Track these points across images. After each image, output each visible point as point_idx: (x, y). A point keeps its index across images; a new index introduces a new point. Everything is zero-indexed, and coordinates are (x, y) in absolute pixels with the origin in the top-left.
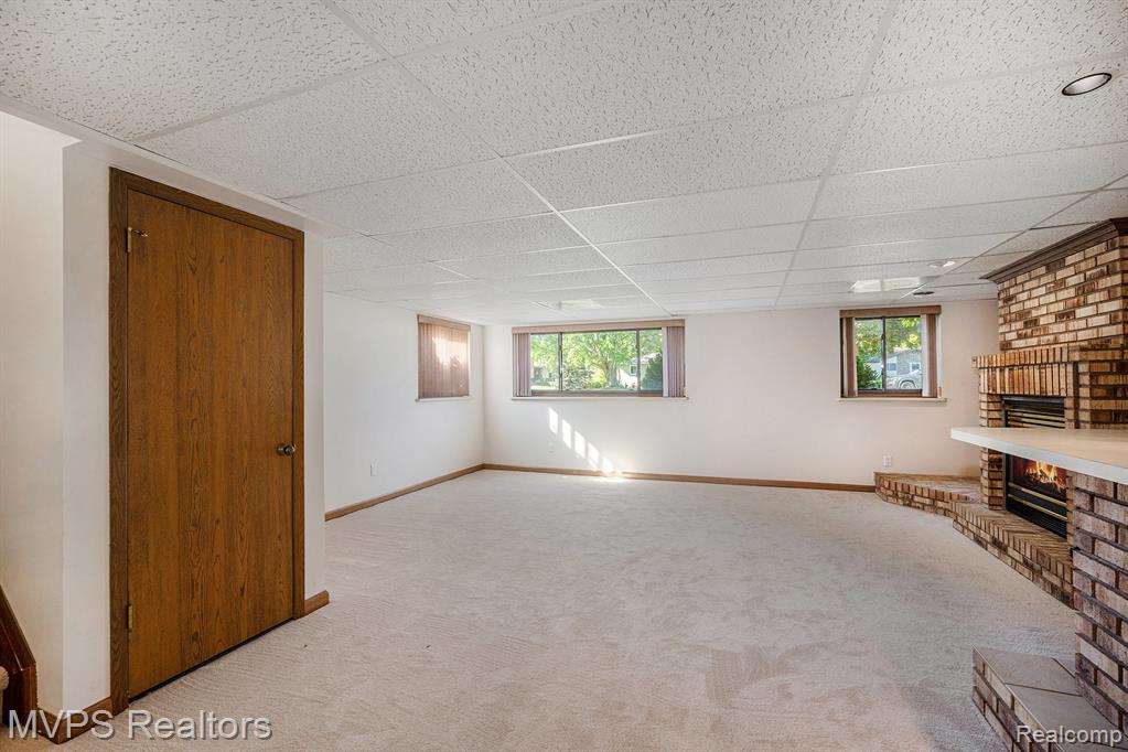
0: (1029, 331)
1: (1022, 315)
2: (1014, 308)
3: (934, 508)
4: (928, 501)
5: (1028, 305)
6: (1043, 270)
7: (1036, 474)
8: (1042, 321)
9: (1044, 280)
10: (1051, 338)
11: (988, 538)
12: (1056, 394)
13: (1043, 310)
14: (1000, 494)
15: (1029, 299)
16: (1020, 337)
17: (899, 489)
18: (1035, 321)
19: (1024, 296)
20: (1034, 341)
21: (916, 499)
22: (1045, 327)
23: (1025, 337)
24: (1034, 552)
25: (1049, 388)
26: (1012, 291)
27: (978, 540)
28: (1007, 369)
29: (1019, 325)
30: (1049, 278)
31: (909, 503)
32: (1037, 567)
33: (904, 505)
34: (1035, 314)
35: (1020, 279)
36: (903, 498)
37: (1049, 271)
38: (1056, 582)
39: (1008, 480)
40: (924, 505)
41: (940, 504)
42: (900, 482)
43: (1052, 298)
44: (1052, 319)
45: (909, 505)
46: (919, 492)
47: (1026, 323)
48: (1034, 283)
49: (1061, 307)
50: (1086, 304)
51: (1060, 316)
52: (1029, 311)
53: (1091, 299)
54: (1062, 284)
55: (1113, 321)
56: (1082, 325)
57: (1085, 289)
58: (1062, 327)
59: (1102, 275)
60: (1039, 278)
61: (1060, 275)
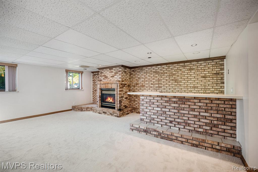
0: (106, 78)
1: (104, 76)
2: (102, 74)
3: (87, 110)
4: (86, 109)
5: (106, 74)
6: (109, 69)
7: (108, 101)
8: (108, 77)
9: (109, 71)
10: (110, 80)
11: (102, 112)
12: (114, 88)
13: (109, 75)
14: (100, 105)
15: (106, 73)
16: (104, 79)
17: (80, 108)
18: (107, 77)
19: (105, 73)
20: (107, 80)
21: (83, 109)
22: (109, 78)
23: (105, 79)
24: (112, 112)
25: (113, 87)
26: (102, 72)
27: (99, 113)
28: (104, 84)
29: (104, 77)
30: (110, 71)
31: (82, 110)
32: (113, 114)
33: (81, 111)
34: (107, 76)
35: (104, 70)
36: (81, 110)
37: (110, 70)
38: (116, 115)
39: (101, 102)
40: (85, 110)
41: (88, 109)
42: (80, 107)
43: (110, 74)
44: (110, 77)
45: (82, 111)
46: (84, 108)
47: (105, 77)
48: (107, 71)
49: (112, 75)
50: (116, 75)
51: (112, 77)
52: (106, 75)
53: (117, 75)
54: (112, 72)
55: (120, 78)
56: (115, 78)
57: (116, 73)
58: (112, 78)
59: (119, 72)
60: (108, 70)
61: (112, 71)
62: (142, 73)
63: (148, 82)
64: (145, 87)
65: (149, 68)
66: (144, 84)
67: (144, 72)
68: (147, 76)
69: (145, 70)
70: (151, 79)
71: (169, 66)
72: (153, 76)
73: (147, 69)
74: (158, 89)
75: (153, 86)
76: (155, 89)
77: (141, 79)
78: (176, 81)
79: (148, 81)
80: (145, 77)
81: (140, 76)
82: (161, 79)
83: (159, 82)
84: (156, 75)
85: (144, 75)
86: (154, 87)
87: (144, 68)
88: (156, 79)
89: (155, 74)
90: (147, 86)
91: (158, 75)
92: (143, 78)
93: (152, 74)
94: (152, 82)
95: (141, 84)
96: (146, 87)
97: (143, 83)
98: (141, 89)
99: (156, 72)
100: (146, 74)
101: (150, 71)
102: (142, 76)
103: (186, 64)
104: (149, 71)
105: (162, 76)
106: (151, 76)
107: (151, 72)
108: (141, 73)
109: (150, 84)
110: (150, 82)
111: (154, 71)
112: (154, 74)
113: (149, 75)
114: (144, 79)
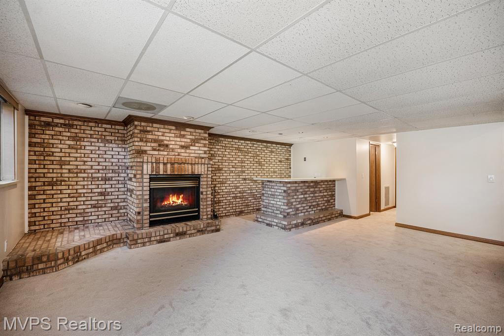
0: (162, 149)
1: (155, 141)
2: (149, 137)
5: (161, 138)
6: (174, 128)
8: (171, 146)
9: (173, 132)
10: (177, 154)
13: (173, 143)
15: (163, 136)
16: (154, 150)
18: (167, 146)
19: (160, 133)
20: (166, 153)
22: (173, 149)
23: (159, 150)
26: (149, 129)
29: (155, 145)
30: (177, 132)
34: (166, 142)
35: (155, 125)
37: (176, 129)
39: (149, 211)
43: (178, 139)
44: (177, 147)
47: (159, 145)
48: (167, 131)
49: (183, 144)
50: (194, 146)
51: (182, 147)
52: (162, 141)
53: (197, 145)
54: (183, 136)
55: (205, 153)
56: (193, 152)
57: (194, 142)
58: (183, 151)
59: (202, 139)
60: (171, 130)
61: (183, 133)
62: (219, 147)
63: (227, 164)
64: (222, 172)
65: (229, 140)
66: (221, 166)
67: (222, 146)
68: (225, 153)
69: (223, 142)
70: (232, 159)
71: (254, 144)
72: (234, 154)
73: (226, 142)
74: (241, 174)
75: (234, 169)
76: (237, 174)
77: (216, 158)
78: (260, 163)
79: (228, 161)
80: (222, 154)
81: (215, 151)
82: (245, 160)
83: (243, 164)
84: (239, 154)
85: (222, 150)
86: (236, 172)
87: (221, 139)
88: (238, 159)
89: (238, 151)
90: (226, 169)
91: (241, 154)
92: (220, 155)
93: (234, 151)
94: (234, 164)
95: (217, 166)
96: (224, 172)
97: (220, 164)
98: (217, 175)
99: (238, 149)
100: (224, 150)
101: (230, 146)
102: (219, 153)
103: (268, 145)
104: (228, 145)
105: (246, 155)
106: (232, 154)
107: (232, 147)
108: (217, 147)
109: (231, 167)
110: (230, 164)
111: (237, 146)
112: (236, 151)
113: (229, 152)
114: (221, 158)
